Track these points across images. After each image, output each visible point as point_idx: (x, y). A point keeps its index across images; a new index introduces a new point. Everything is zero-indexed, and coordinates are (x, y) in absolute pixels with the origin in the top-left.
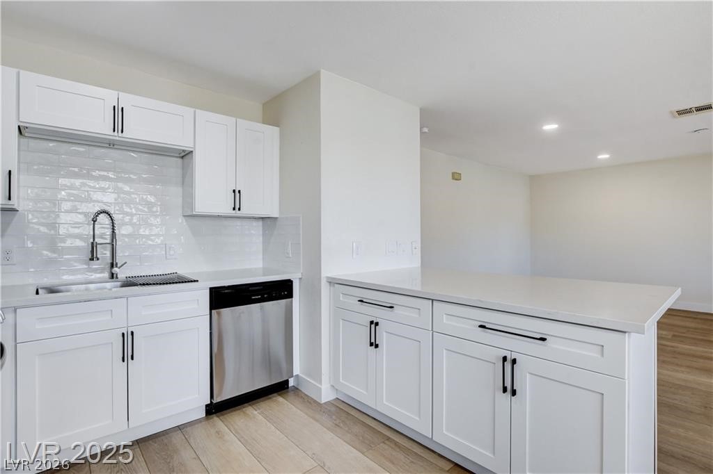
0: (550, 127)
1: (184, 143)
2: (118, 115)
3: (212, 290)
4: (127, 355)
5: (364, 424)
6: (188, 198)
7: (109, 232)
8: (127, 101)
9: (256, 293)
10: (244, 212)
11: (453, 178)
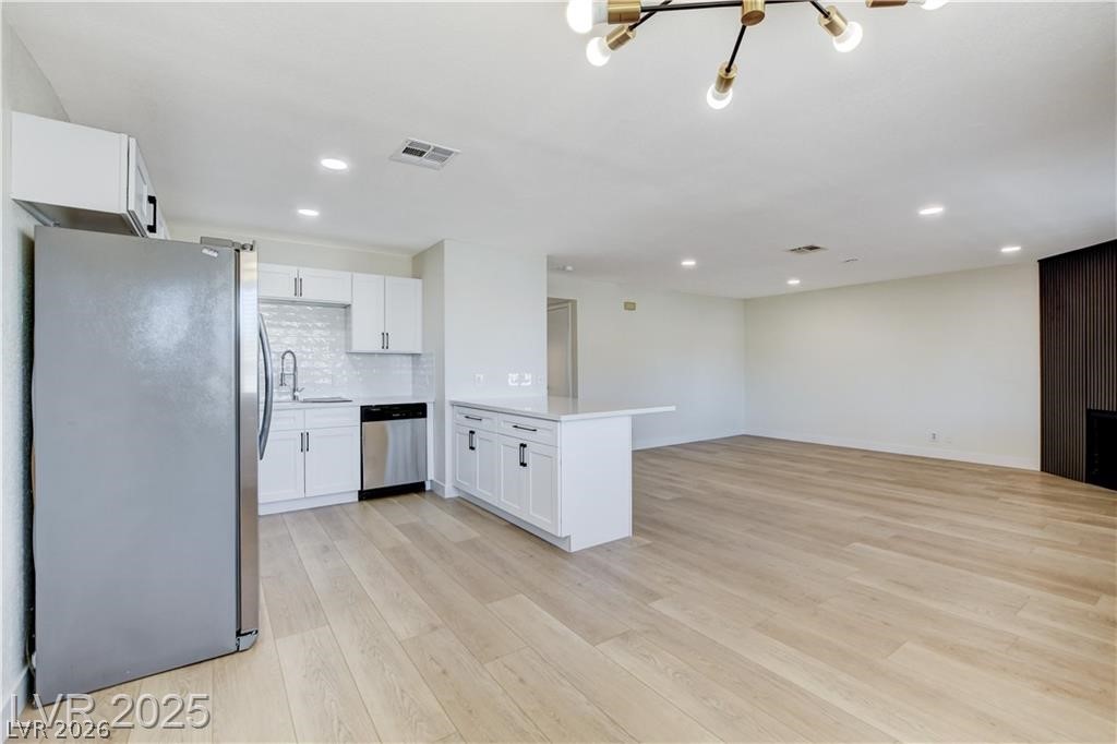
0: (689, 263)
1: (346, 301)
2: (298, 282)
3: (362, 407)
4: (305, 448)
5: (468, 508)
6: (349, 339)
7: (292, 366)
8: (305, 273)
9: (396, 412)
10: (392, 349)
11: (626, 309)
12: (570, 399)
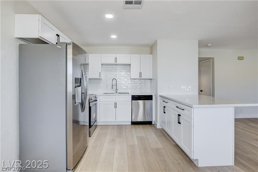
1: (129, 63)
2: (116, 59)
3: (132, 96)
7: (115, 83)
9: (142, 97)
10: (142, 77)
11: (238, 59)
12: (211, 97)
